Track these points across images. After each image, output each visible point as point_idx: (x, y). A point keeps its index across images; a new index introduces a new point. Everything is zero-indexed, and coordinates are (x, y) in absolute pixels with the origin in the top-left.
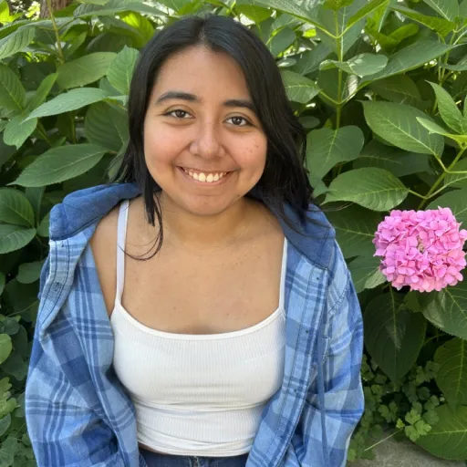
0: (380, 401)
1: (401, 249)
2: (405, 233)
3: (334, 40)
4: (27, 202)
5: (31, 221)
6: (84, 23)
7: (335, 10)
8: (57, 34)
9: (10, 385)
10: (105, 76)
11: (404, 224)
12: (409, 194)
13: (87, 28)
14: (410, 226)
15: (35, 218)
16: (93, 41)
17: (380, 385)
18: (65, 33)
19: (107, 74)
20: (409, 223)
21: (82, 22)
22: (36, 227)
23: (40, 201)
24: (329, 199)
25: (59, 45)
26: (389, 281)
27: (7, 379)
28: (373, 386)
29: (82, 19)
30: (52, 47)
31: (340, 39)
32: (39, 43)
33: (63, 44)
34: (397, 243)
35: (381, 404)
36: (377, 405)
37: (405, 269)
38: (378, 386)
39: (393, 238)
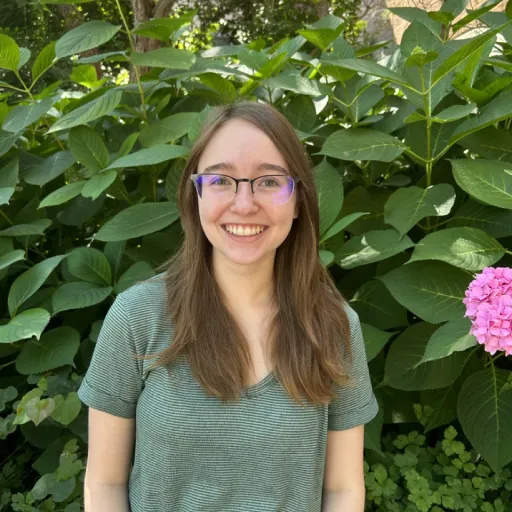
0: (483, 496)
1: (493, 309)
2: (497, 291)
3: (419, 96)
4: (106, 260)
5: (108, 280)
6: (170, 86)
7: (419, 65)
8: (142, 97)
9: (78, 447)
10: (187, 135)
11: (497, 282)
12: (506, 254)
13: (172, 90)
14: (504, 284)
15: (113, 277)
16: (178, 104)
17: (483, 477)
18: (150, 95)
19: (188, 132)
20: (502, 281)
21: (167, 86)
22: (112, 285)
23: (118, 260)
24: (414, 258)
25: (144, 107)
26: (481, 343)
27: (75, 441)
28: (474, 480)
29: (167, 82)
30: (137, 109)
31: (427, 95)
32: (126, 106)
33: (147, 107)
34: (489, 302)
35: (485, 500)
36: (479, 502)
37: (498, 330)
38: (480, 479)
39: (485, 296)
